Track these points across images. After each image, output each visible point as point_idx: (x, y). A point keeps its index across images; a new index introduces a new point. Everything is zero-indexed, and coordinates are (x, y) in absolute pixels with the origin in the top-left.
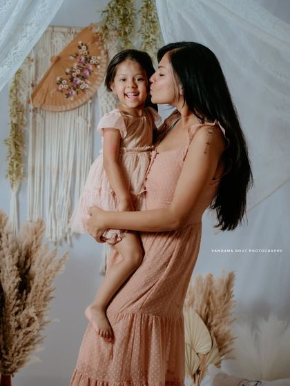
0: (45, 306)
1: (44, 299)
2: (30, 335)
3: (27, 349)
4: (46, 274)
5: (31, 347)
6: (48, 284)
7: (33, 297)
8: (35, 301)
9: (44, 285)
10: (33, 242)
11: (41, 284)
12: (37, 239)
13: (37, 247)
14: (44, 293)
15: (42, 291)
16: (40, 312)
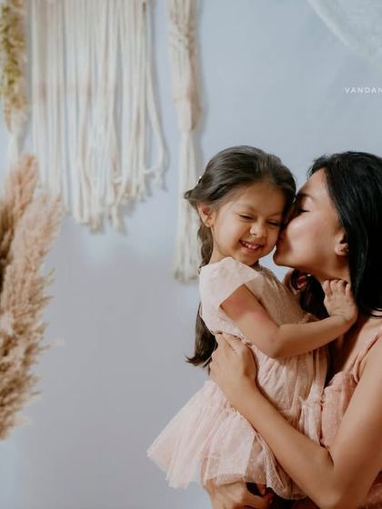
0: (33, 312)
1: (30, 299)
2: (11, 372)
3: (6, 400)
4: (27, 247)
5: (14, 395)
6: (33, 268)
7: (10, 296)
8: (14, 304)
9: (27, 269)
10: (14, 198)
11: (20, 268)
12: (21, 192)
13: (23, 208)
14: (27, 284)
15: (24, 282)
16: (26, 326)
